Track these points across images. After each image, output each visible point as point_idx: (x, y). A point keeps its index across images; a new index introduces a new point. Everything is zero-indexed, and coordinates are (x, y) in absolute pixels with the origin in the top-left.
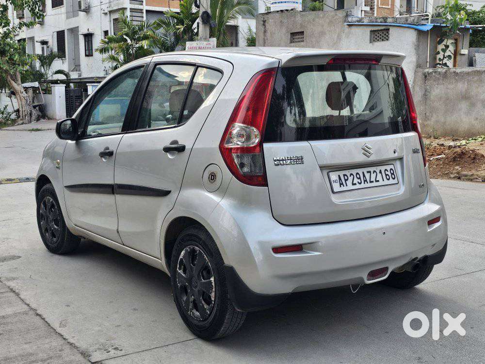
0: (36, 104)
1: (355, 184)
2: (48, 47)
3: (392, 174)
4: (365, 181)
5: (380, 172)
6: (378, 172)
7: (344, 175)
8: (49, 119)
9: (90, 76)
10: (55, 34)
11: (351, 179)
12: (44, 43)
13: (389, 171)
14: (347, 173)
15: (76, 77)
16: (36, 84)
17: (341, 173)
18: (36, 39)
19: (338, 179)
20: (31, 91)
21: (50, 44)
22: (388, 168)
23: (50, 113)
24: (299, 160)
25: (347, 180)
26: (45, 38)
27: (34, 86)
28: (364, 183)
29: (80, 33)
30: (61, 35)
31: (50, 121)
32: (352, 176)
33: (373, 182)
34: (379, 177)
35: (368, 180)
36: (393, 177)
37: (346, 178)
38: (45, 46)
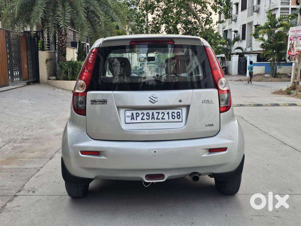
0: (224, 66)
1: (144, 119)
2: (237, 34)
3: (178, 115)
4: (153, 118)
5: (168, 113)
6: (166, 113)
7: (136, 113)
8: (229, 75)
9: (256, 50)
10: (242, 26)
11: (141, 116)
12: (236, 32)
13: (176, 113)
14: (140, 112)
15: (249, 51)
16: (223, 55)
17: (135, 112)
18: (233, 30)
19: (131, 115)
20: (220, 59)
21: (239, 32)
22: (176, 111)
23: (229, 71)
24: (104, 102)
25: (138, 116)
26: (236, 29)
27: (222, 56)
28: (152, 119)
29: (253, 25)
30: (244, 26)
31: (229, 76)
32: (143, 114)
33: (159, 119)
34: (166, 117)
35: (155, 118)
36: (179, 117)
37: (138, 115)
38: (236, 34)
